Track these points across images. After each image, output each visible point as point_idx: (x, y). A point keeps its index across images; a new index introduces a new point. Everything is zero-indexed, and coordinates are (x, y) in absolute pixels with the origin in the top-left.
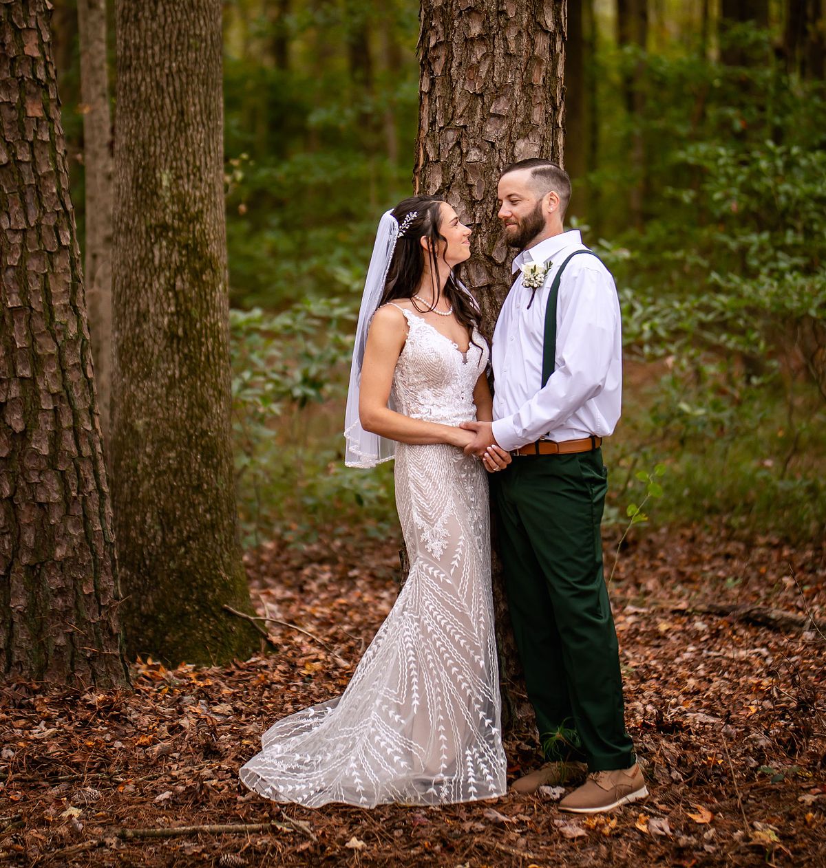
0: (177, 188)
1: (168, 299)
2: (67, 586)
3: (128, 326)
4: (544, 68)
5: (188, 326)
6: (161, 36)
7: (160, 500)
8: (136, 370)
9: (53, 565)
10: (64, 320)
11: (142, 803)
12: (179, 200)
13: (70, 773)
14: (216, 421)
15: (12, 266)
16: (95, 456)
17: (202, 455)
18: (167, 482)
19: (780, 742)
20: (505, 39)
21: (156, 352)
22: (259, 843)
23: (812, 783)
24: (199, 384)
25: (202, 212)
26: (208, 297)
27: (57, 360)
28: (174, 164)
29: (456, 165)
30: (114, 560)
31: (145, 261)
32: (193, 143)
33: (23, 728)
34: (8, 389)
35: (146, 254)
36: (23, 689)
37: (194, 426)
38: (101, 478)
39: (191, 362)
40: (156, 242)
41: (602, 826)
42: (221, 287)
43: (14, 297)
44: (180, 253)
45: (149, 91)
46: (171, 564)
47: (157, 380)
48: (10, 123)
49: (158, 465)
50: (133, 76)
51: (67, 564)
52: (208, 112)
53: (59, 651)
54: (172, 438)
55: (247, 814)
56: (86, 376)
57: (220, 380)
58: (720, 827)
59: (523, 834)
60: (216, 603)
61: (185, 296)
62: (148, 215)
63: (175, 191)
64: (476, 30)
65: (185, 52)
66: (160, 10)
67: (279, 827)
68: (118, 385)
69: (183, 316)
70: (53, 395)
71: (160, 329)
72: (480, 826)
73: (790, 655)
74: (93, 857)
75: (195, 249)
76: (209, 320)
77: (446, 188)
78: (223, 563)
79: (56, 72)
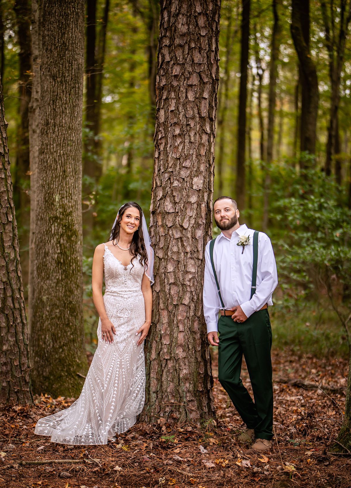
0: (62, 202)
1: (57, 247)
2: (7, 362)
3: (41, 258)
4: (205, 148)
5: (65, 259)
6: (57, 140)
7: (52, 329)
8: (43, 276)
9: (2, 353)
10: (9, 252)
11: (32, 451)
12: (62, 207)
13: (4, 438)
14: (76, 298)
16: (21, 308)
17: (70, 311)
18: (55, 322)
19: (300, 430)
20: (190, 136)
21: (52, 269)
22: (77, 467)
23: (311, 447)
24: (69, 282)
25: (72, 212)
26: (74, 247)
27: (6, 268)
28: (61, 192)
29: (168, 188)
31: (48, 232)
32: (69, 184)
35: (49, 229)
37: (67, 299)
38: (23, 317)
39: (66, 273)
40: (53, 224)
41: (222, 463)
42: (79, 243)
44: (62, 229)
45: (51, 162)
46: (56, 356)
47: (52, 280)
49: (52, 315)
50: (45, 156)
51: (8, 353)
52: (76, 172)
53: (4, 388)
54: (58, 304)
55: (74, 456)
56: (18, 275)
57: (78, 281)
58: (272, 464)
59: (189, 466)
60: (74, 372)
61: (64, 246)
62: (50, 213)
63: (61, 203)
64: (177, 131)
65: (66, 147)
66: (56, 129)
67: (87, 461)
68: (36, 282)
69: (63, 254)
70: (4, 282)
71: (54, 259)
72: (171, 462)
73: (311, 399)
74: (7, 472)
75: (69, 227)
76: (74, 256)
77: (164, 197)
78: (78, 356)
79: (8, 150)
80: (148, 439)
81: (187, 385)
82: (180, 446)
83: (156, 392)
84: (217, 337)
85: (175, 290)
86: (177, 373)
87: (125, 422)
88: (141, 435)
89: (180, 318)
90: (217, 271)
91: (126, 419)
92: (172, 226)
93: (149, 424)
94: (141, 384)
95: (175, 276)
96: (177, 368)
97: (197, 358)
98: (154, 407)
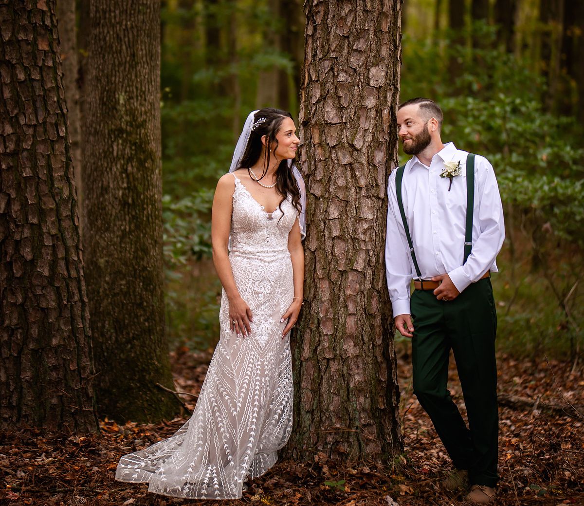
0: (130, 105)
1: (122, 178)
2: (59, 364)
3: (95, 196)
4: (389, 20)
5: (135, 197)
6: (120, 4)
7: (114, 312)
8: (100, 226)
9: (50, 350)
10: (60, 186)
12: (130, 113)
13: (64, 487)
14: (152, 261)
15: (26, 149)
16: (79, 277)
17: (143, 283)
18: (119, 301)
20: (364, 1)
21: (114, 214)
23: (563, 497)
24: (142, 235)
25: (146, 121)
26: (149, 178)
27: (55, 212)
28: (128, 89)
29: (330, 83)
30: (90, 348)
31: (107, 153)
32: (141, 75)
33: (30, 458)
34: (22, 232)
35: (108, 149)
36: (29, 432)
37: (138, 264)
38: (83, 292)
39: (137, 220)
40: (115, 141)
42: (157, 171)
43: (28, 170)
44: (131, 148)
45: (112, 40)
46: (122, 355)
47: (114, 232)
48: (27, 54)
49: (114, 289)
50: (101, 30)
51: (60, 350)
53: (53, 407)
54: (124, 271)
56: (74, 224)
57: (156, 234)
60: (151, 382)
61: (134, 177)
62: (110, 122)
63: (128, 107)
65: (136, 15)
69: (132, 190)
70: (52, 236)
71: (116, 198)
75: (141, 146)
76: (149, 194)
77: (323, 99)
78: (156, 356)
79: (57, 21)
80: (300, 487)
81: (362, 400)
82: (354, 496)
83: (311, 412)
84: (410, 322)
85: (341, 247)
86: (344, 381)
87: (262, 460)
88: (287, 480)
89: (348, 292)
90: (409, 216)
91: (263, 455)
92: (337, 145)
93: (301, 462)
94: (286, 399)
95: (342, 225)
96: (345, 372)
97: (376, 357)
98: (307, 435)
